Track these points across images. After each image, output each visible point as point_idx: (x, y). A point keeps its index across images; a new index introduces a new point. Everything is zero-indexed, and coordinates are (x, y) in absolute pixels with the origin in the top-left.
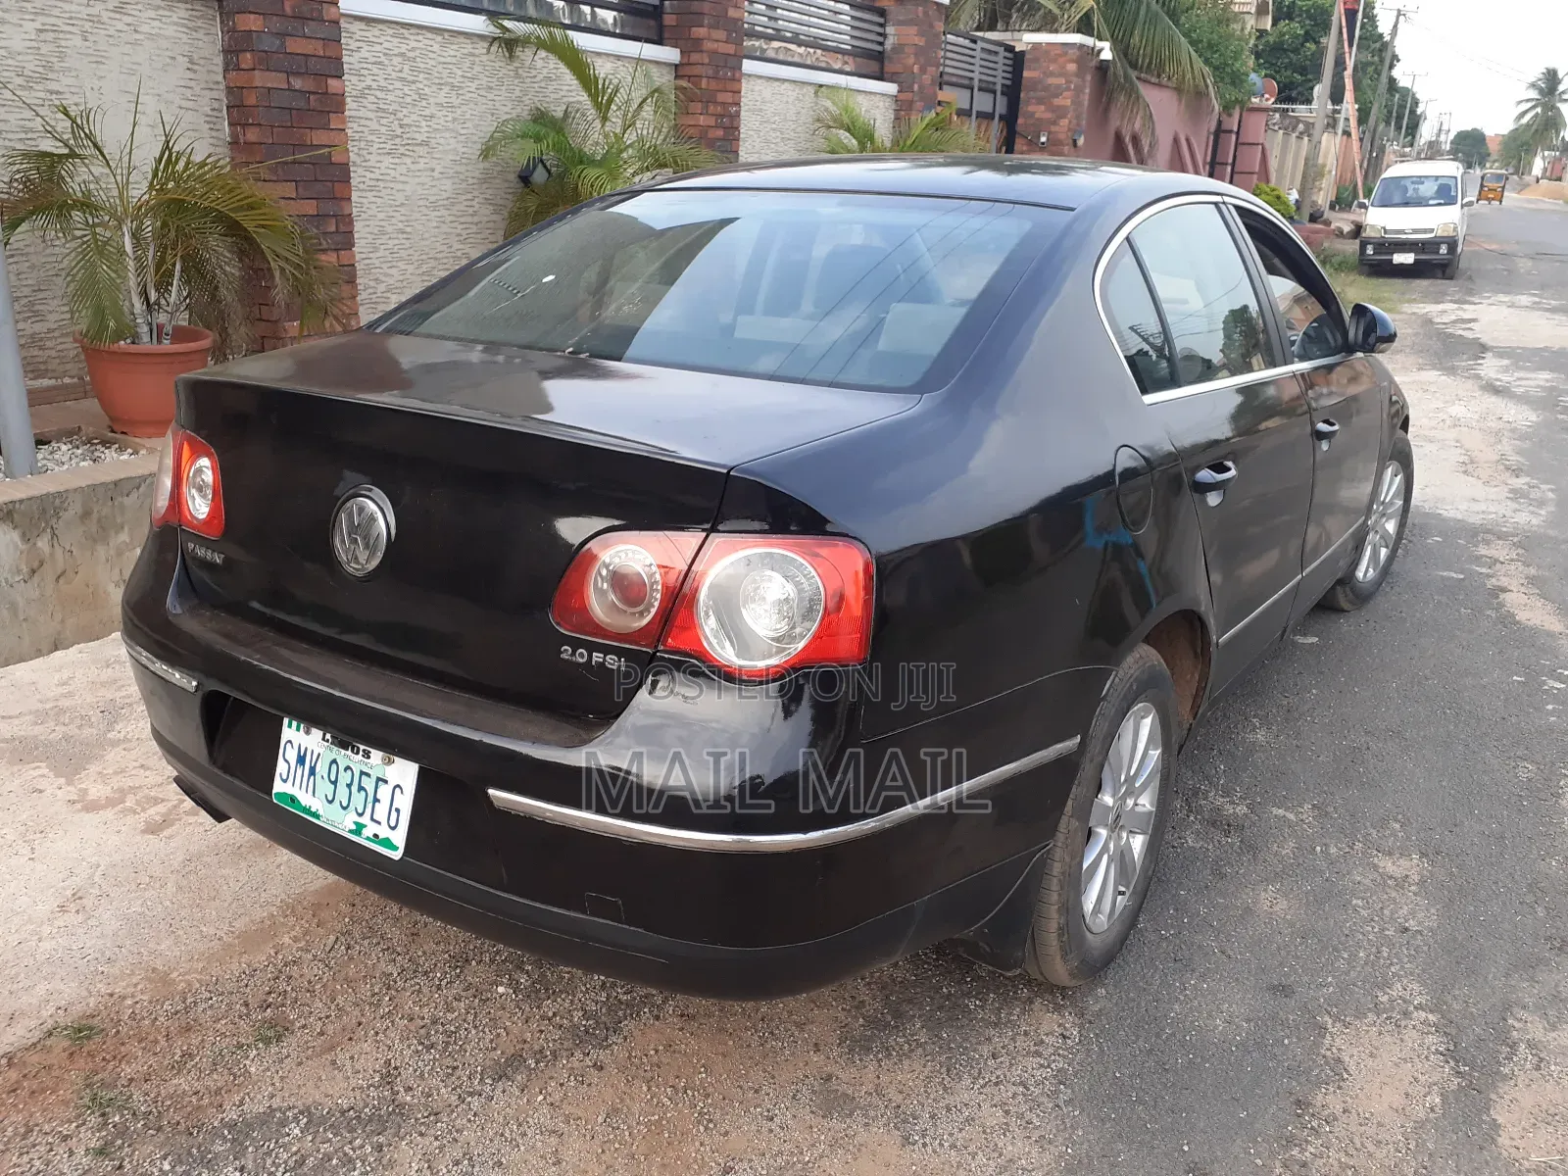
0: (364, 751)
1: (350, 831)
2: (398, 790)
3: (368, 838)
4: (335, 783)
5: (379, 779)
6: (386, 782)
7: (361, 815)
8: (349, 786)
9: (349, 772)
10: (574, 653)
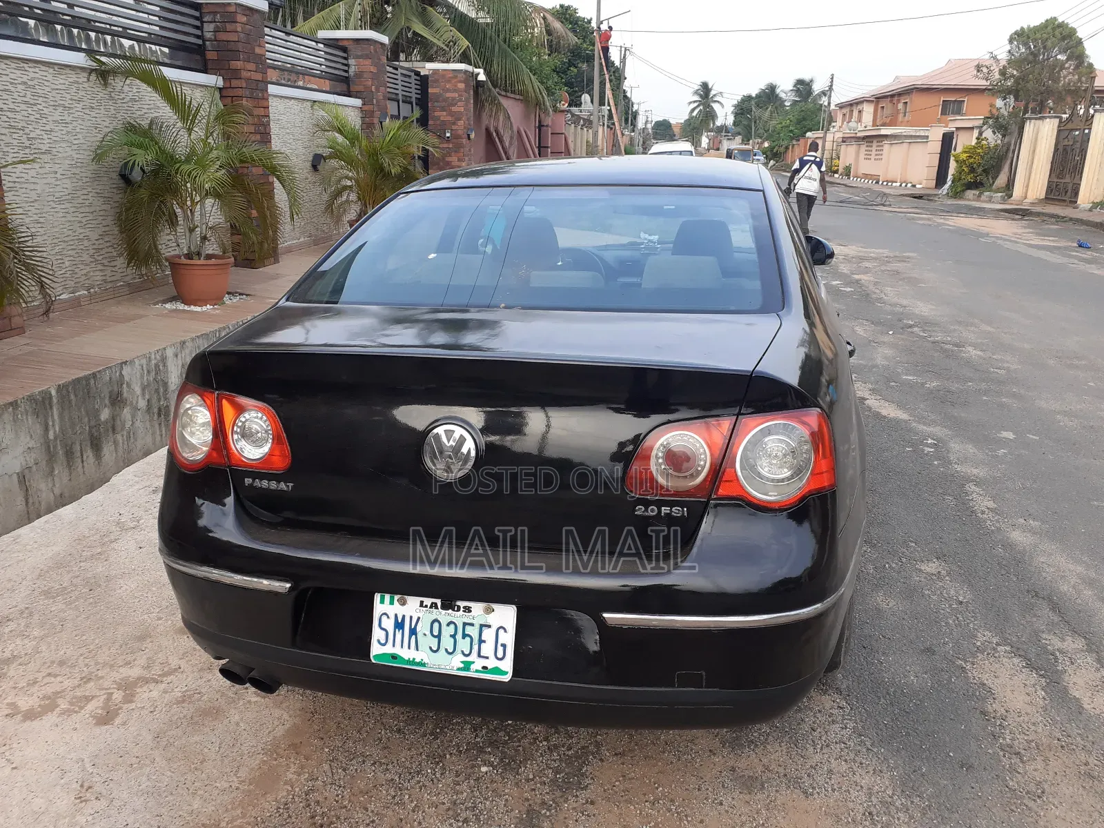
0: (464, 607)
1: (459, 669)
2: (501, 631)
3: (477, 671)
4: (439, 637)
5: (482, 626)
6: (489, 626)
7: (466, 655)
8: (453, 636)
9: (452, 626)
10: (646, 510)
